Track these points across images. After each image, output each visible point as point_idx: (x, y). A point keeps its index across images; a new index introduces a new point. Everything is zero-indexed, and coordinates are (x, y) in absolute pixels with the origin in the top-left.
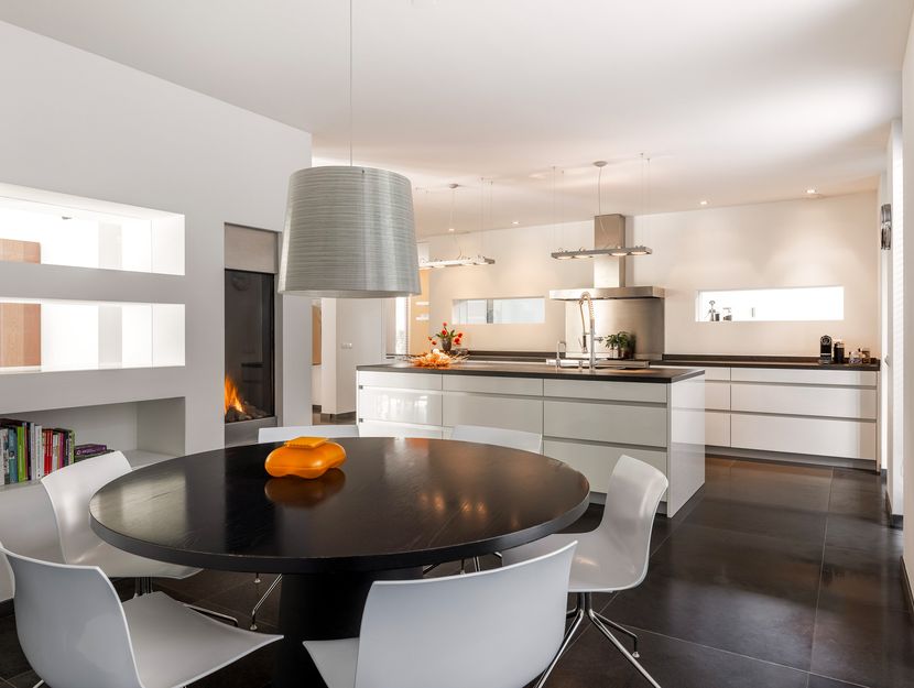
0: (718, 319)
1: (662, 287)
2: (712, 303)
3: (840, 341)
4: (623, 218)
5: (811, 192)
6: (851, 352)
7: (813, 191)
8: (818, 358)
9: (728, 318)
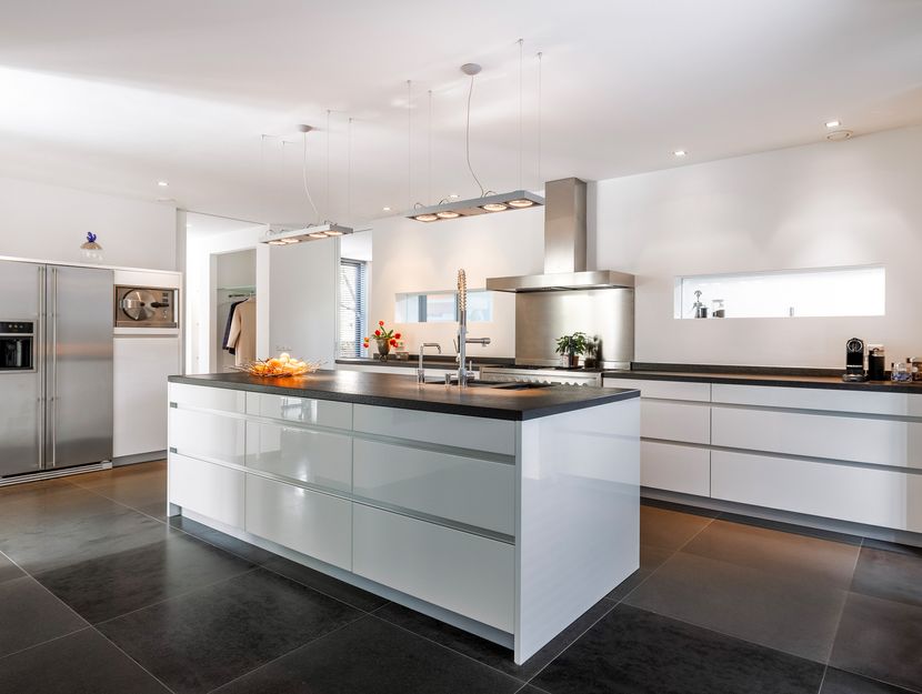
0: (704, 315)
1: (632, 273)
2: (698, 293)
3: (879, 346)
4: (582, 185)
5: (833, 124)
6: (895, 363)
7: (836, 124)
8: (843, 372)
9: (719, 314)
